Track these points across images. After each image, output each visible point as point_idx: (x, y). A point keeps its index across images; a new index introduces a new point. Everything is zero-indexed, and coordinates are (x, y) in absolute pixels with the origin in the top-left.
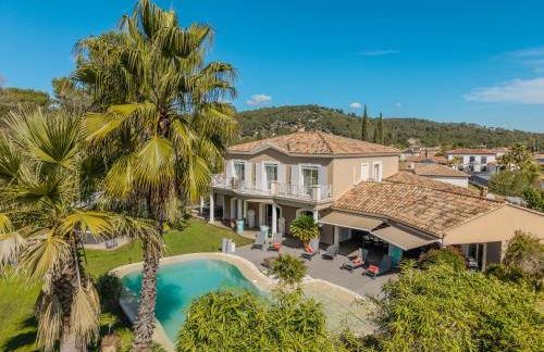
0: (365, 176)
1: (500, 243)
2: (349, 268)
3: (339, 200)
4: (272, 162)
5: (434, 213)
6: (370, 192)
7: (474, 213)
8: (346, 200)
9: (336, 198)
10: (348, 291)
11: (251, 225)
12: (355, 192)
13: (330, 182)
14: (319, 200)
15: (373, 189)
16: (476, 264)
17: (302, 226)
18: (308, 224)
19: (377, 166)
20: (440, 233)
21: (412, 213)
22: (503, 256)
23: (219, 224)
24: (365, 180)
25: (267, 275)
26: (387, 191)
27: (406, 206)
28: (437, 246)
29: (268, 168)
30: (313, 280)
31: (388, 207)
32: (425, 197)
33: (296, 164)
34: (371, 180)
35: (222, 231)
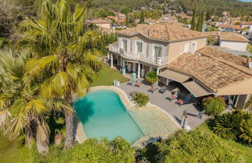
0: (186, 50)
1: (246, 95)
2: (170, 100)
3: (171, 64)
4: (140, 41)
5: (215, 77)
6: (187, 60)
7: (236, 80)
8: (174, 64)
9: (169, 63)
10: (166, 112)
11: (129, 70)
12: (179, 59)
13: (167, 55)
14: (160, 64)
15: (189, 58)
16: (232, 103)
17: (151, 76)
18: (154, 75)
19: (194, 44)
20: (215, 90)
21: (205, 75)
22: (246, 101)
23: (115, 68)
24: (186, 52)
25: (131, 101)
26: (195, 60)
27: (203, 70)
28: (212, 96)
29: (138, 44)
30: (151, 105)
31: (194, 70)
32: (214, 66)
33: (152, 43)
34: (189, 53)
35: (116, 73)
